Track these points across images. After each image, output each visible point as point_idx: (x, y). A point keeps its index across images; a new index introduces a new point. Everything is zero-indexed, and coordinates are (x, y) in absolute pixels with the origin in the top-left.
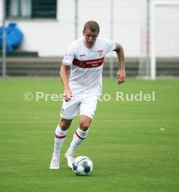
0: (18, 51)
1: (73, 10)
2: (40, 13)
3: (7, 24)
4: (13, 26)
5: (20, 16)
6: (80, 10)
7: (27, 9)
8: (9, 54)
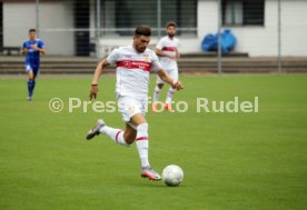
0: (232, 52)
1: (276, 18)
2: (250, 21)
3: (222, 30)
4: (227, 32)
5: (233, 24)
6: (282, 18)
7: (239, 18)
8: (224, 55)
